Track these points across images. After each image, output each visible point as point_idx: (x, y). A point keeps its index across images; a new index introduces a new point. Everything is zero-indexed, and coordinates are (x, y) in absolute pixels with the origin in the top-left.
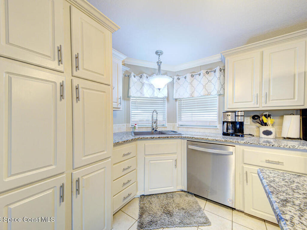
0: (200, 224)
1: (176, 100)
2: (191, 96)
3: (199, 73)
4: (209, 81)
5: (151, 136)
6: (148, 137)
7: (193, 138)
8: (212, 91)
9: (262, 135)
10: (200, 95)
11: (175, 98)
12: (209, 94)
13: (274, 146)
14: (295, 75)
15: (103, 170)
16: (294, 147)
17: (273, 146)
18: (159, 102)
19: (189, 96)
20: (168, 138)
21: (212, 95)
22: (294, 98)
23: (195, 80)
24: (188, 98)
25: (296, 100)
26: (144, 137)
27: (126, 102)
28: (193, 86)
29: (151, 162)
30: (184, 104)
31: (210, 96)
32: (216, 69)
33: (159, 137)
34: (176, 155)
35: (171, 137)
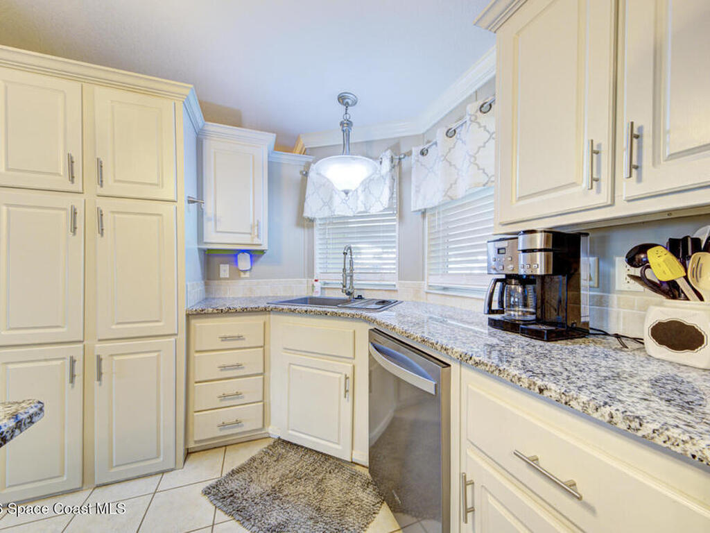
1: (424, 213)
11: (421, 208)
13: (545, 392)
15: (156, 354)
16: (635, 424)
17: (541, 391)
18: (380, 226)
19: (442, 199)
23: (460, 143)
27: (306, 230)
29: (293, 367)
35: (333, 312)
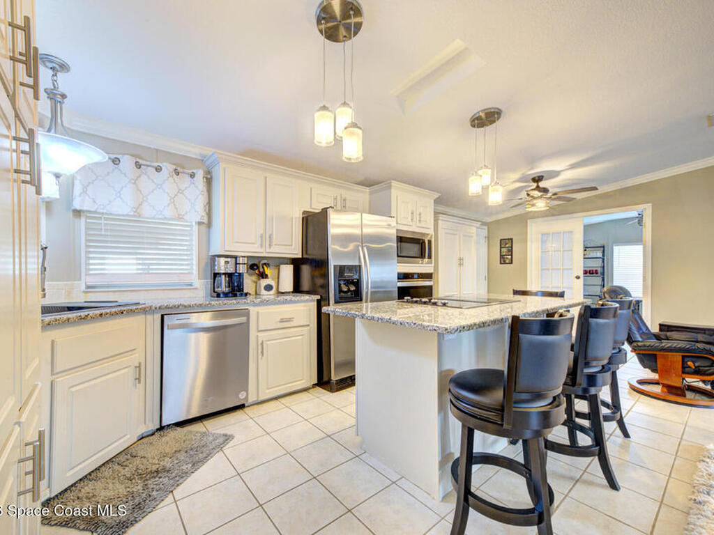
0: (221, 446)
1: (78, 213)
2: (136, 214)
3: (156, 164)
4: (180, 191)
5: (79, 314)
6: (70, 316)
7: (180, 307)
8: (186, 213)
9: (263, 292)
10: (163, 217)
11: (78, 208)
12: (180, 218)
14: (292, 218)
19: (132, 213)
20: (122, 313)
21: (187, 222)
22: (292, 245)
23: (144, 178)
24: (127, 215)
25: (293, 247)
26: (58, 317)
28: (140, 191)
29: (73, 389)
30: (106, 230)
31: (182, 222)
32: (195, 171)
33: (101, 315)
34: (135, 354)
